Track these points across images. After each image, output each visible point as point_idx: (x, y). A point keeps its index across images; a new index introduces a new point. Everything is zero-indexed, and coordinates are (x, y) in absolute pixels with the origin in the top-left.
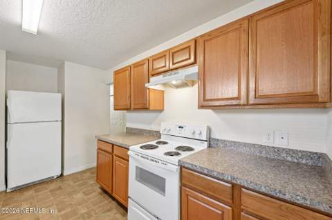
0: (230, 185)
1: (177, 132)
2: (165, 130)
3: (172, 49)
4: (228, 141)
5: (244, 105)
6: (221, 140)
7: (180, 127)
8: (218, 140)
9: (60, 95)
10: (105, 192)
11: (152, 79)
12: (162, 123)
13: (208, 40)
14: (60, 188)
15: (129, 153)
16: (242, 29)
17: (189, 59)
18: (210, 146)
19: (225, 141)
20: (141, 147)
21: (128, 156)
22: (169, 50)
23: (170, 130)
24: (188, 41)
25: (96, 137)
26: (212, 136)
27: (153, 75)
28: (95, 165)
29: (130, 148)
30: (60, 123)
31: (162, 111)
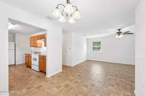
12: (41, 50)
27: (38, 40)
29: (32, 54)
30: (14, 50)
31: (41, 47)
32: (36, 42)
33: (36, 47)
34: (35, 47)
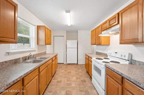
0: (121, 77)
1: (114, 55)
2: (109, 53)
3: (109, 19)
4: (142, 62)
5: (140, 42)
6: (138, 61)
7: (115, 53)
8: (135, 61)
9: (77, 41)
10: (87, 72)
11: (103, 32)
12: (108, 50)
13: (123, 12)
14: (76, 67)
15: (92, 59)
16: (139, 3)
17: (116, 22)
18: (131, 63)
19: (139, 62)
20: (96, 59)
21: (92, 61)
22: (108, 20)
23: (111, 54)
24: (115, 15)
25: (85, 54)
26: (133, 59)
27: (103, 31)
28: (85, 64)
29: (93, 58)
30: (77, 49)
31: (109, 45)
32: (99, 35)
33: (100, 44)
34: (97, 45)
